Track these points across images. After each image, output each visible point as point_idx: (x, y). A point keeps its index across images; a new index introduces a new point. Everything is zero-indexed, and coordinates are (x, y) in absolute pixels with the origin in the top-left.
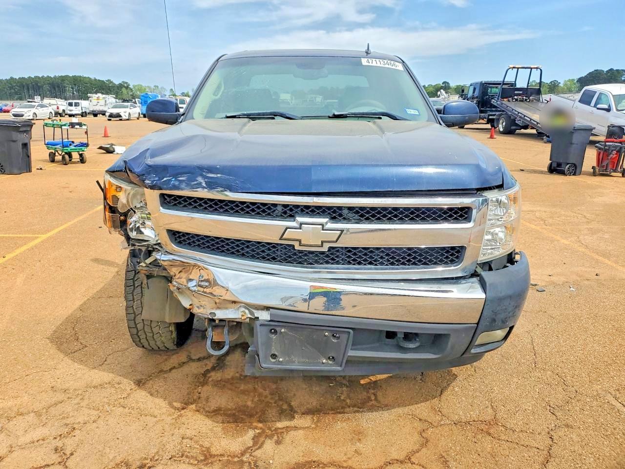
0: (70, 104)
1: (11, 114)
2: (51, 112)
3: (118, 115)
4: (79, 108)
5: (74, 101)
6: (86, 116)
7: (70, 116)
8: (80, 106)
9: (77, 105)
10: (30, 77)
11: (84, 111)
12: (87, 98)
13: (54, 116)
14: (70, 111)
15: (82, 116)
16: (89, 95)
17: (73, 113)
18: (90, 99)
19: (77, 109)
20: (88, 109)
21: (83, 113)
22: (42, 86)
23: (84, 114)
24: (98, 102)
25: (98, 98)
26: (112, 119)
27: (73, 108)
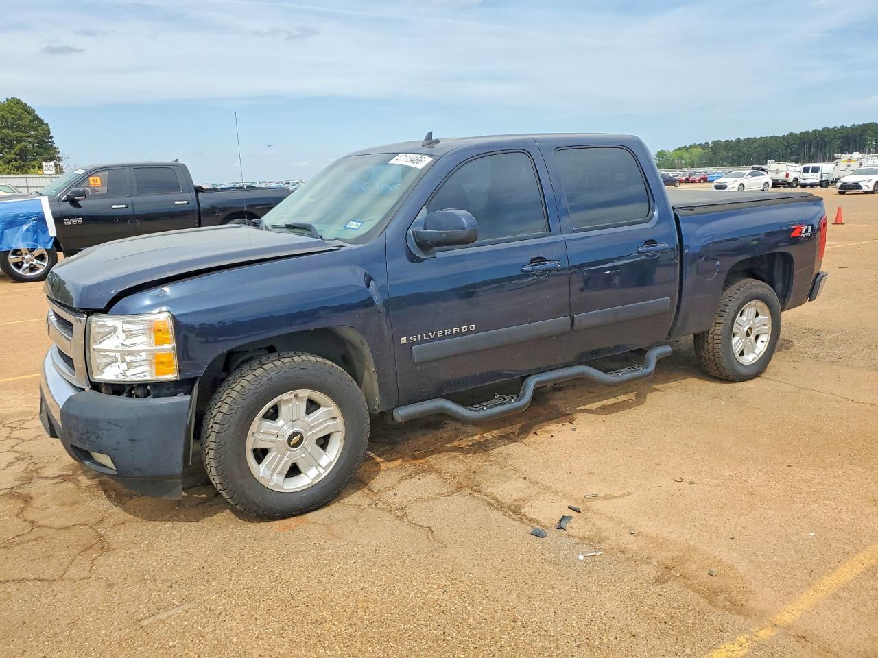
0: (806, 170)
1: (713, 186)
2: (767, 183)
3: (856, 186)
4: (818, 175)
5: (811, 165)
6: (827, 187)
7: (804, 186)
8: (820, 173)
9: (815, 170)
10: (816, 131)
11: (824, 179)
12: (831, 159)
13: (770, 186)
14: (804, 179)
15: (822, 187)
16: (836, 155)
17: (808, 182)
18: (837, 161)
19: (815, 177)
20: (832, 175)
21: (822, 182)
22: (830, 142)
23: (824, 184)
24: (848, 166)
25: (850, 160)
26: (848, 192)
27: (809, 175)
